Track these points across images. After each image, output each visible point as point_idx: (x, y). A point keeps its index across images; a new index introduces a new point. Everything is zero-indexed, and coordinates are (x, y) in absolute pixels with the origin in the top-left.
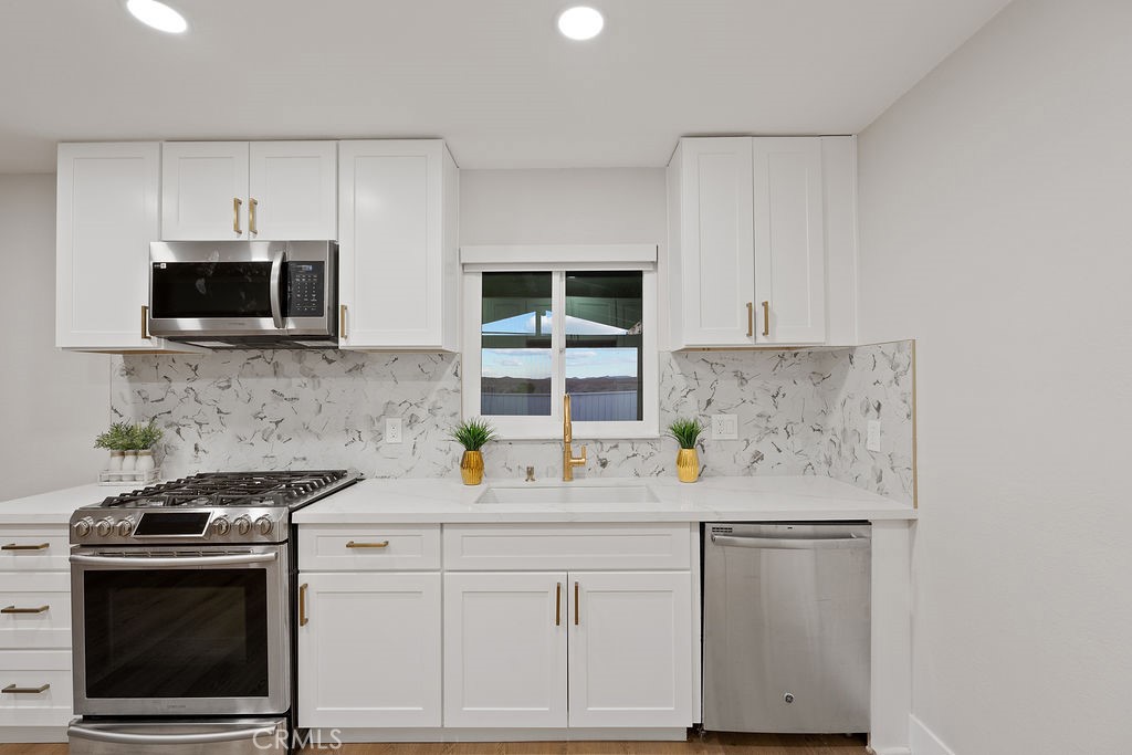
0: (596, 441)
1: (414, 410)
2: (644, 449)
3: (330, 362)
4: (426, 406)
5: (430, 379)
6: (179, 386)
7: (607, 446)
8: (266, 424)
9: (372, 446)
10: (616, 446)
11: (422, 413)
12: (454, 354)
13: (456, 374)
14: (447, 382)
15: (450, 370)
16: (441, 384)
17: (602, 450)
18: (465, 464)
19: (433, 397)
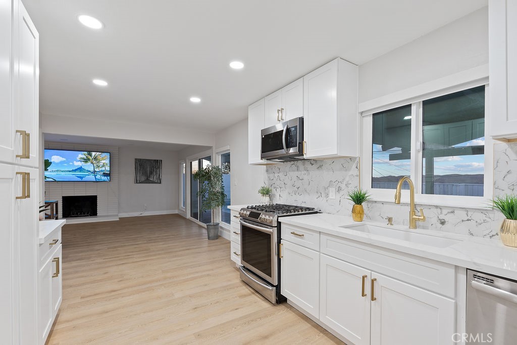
0: (437, 207)
1: (340, 184)
2: (479, 217)
3: (312, 164)
4: (345, 183)
5: (346, 170)
6: (276, 175)
7: (445, 211)
8: (295, 188)
9: (325, 199)
10: (453, 212)
11: (343, 186)
12: (356, 158)
13: (357, 168)
14: (354, 171)
15: (354, 166)
16: (351, 173)
17: (441, 213)
18: (353, 211)
19: (347, 179)
